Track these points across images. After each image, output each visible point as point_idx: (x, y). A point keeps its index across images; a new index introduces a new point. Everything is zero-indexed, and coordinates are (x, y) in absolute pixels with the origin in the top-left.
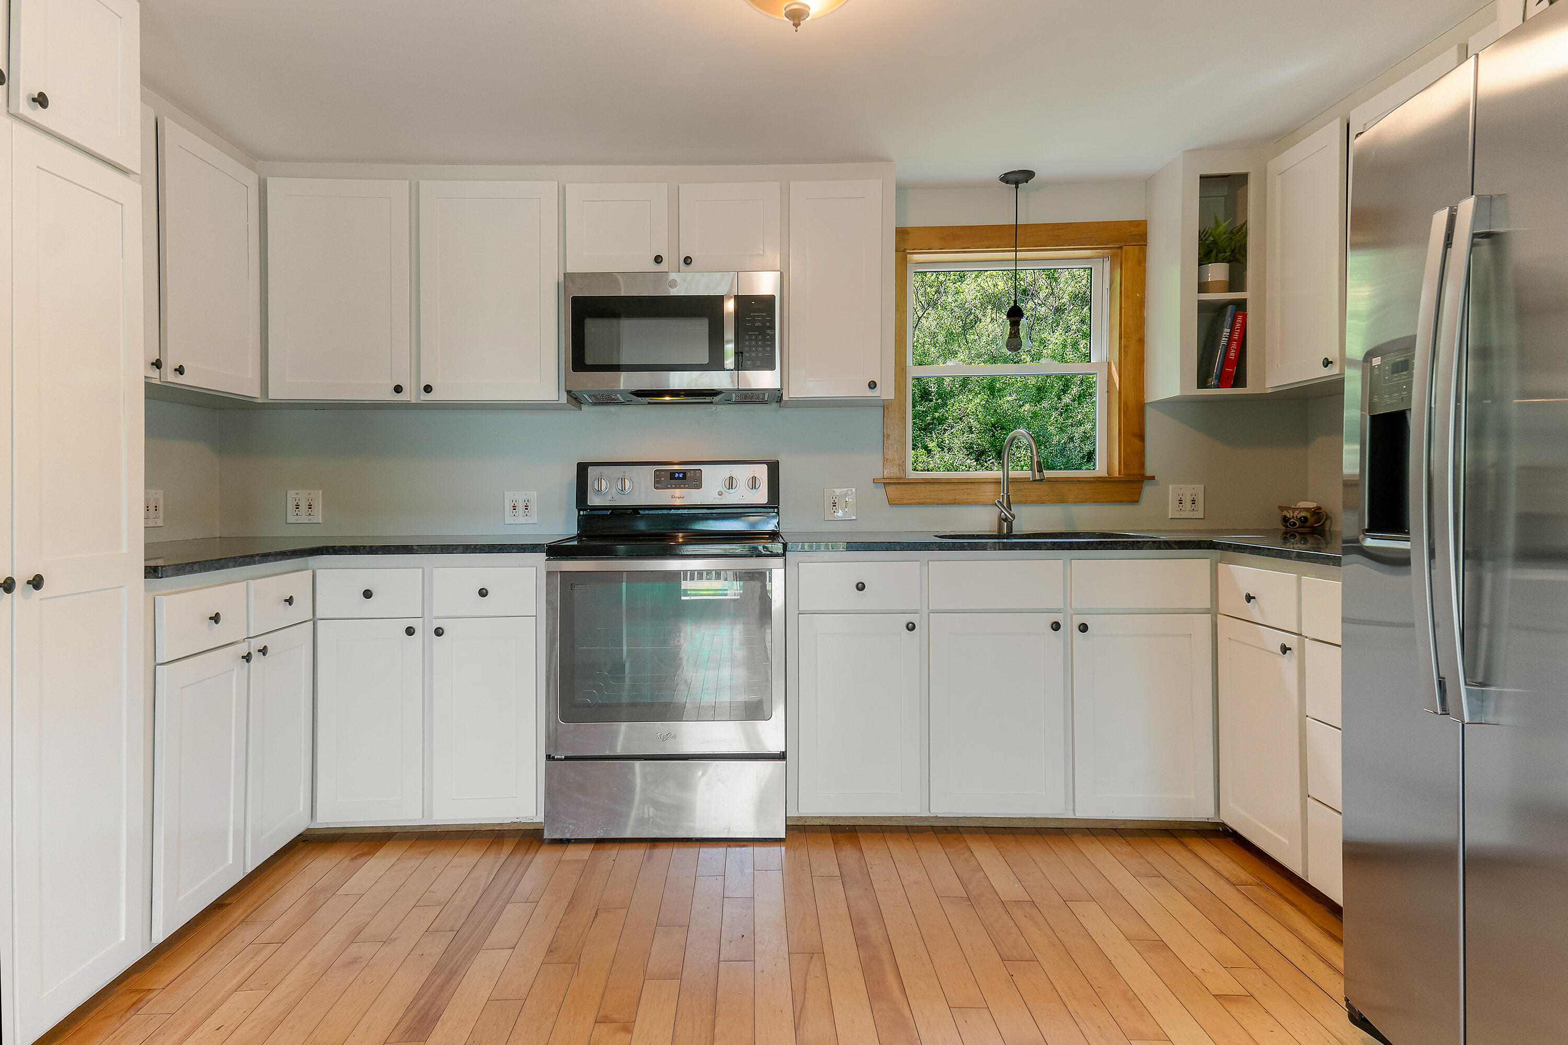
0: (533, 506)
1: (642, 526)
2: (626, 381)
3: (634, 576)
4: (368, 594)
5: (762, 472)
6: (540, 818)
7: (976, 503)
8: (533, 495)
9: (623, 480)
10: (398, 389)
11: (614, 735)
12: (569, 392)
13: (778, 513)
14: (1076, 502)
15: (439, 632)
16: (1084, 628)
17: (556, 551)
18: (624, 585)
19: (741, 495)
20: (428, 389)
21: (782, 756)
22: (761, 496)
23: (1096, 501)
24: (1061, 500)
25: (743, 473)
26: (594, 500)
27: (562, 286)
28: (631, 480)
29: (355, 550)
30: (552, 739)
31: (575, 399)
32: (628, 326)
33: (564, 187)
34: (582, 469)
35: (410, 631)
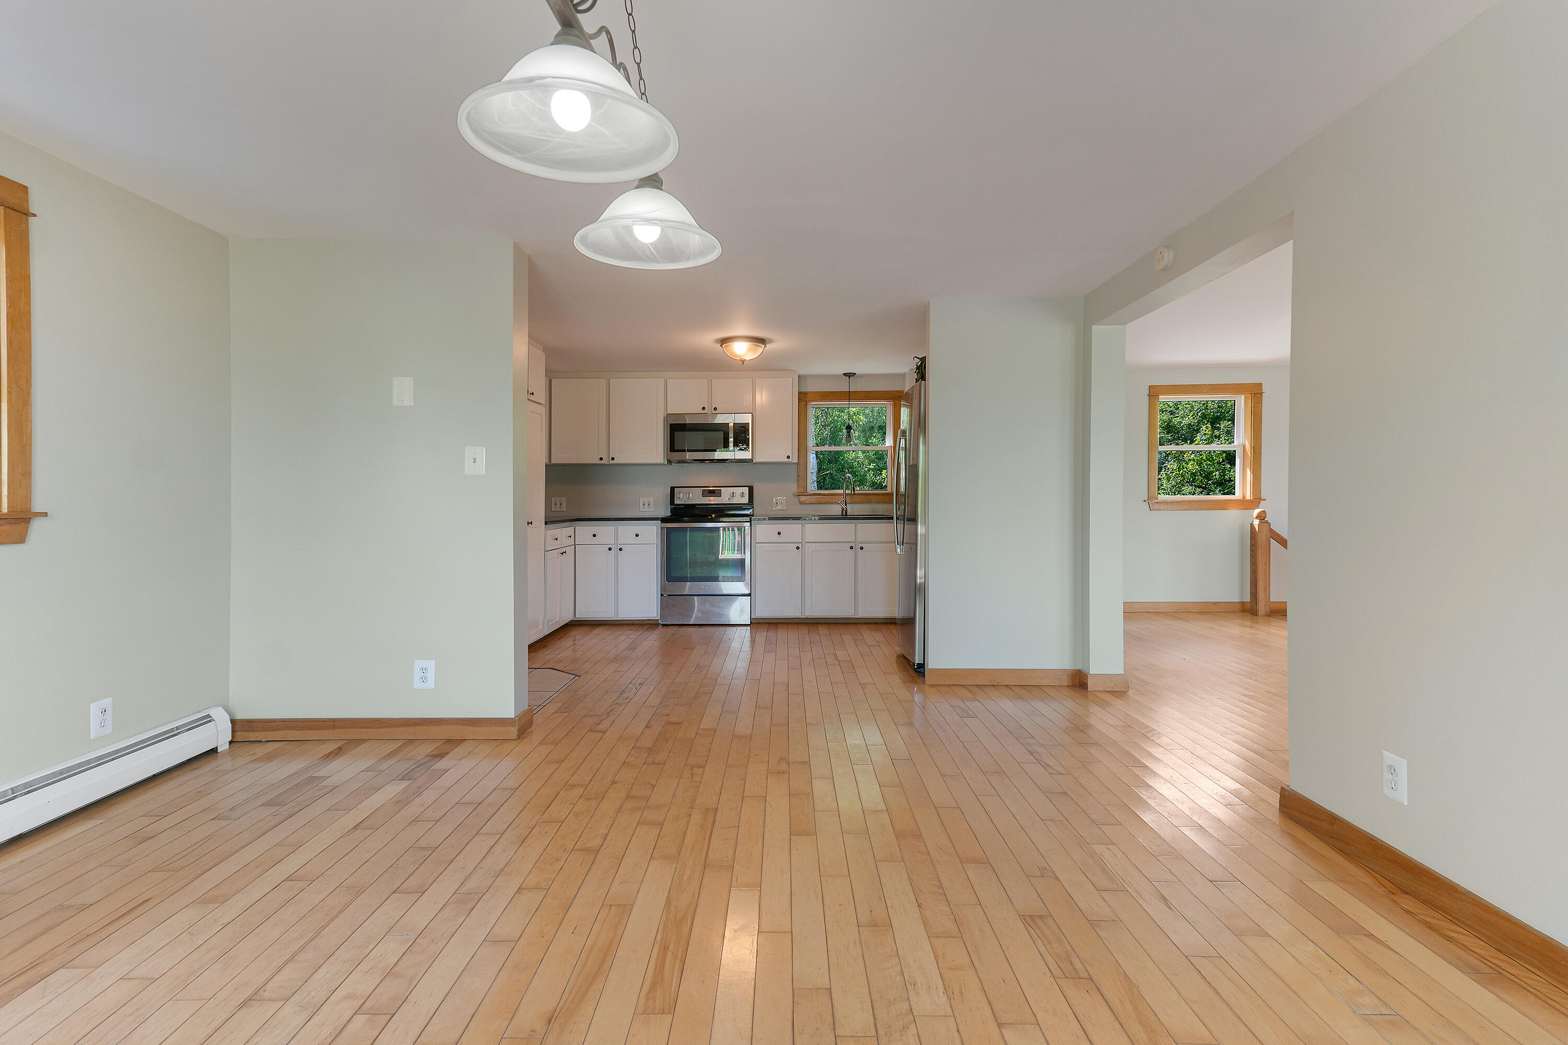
0: (652, 504)
1: (697, 512)
2: (689, 456)
3: (692, 529)
4: (594, 536)
5: (746, 490)
6: (658, 618)
7: (835, 503)
8: (652, 500)
9: (689, 493)
10: (601, 459)
11: (684, 587)
12: (668, 460)
13: (753, 507)
14: (876, 503)
15: (621, 549)
16: (862, 548)
17: (664, 520)
18: (688, 532)
19: (738, 500)
20: (613, 459)
21: (750, 595)
22: (745, 500)
23: (884, 503)
24: (870, 502)
25: (738, 491)
26: (677, 502)
27: (665, 419)
28: (692, 493)
29: (590, 520)
30: (663, 588)
31: (670, 462)
32: (688, 434)
33: (667, 380)
34: (672, 489)
35: (610, 549)
